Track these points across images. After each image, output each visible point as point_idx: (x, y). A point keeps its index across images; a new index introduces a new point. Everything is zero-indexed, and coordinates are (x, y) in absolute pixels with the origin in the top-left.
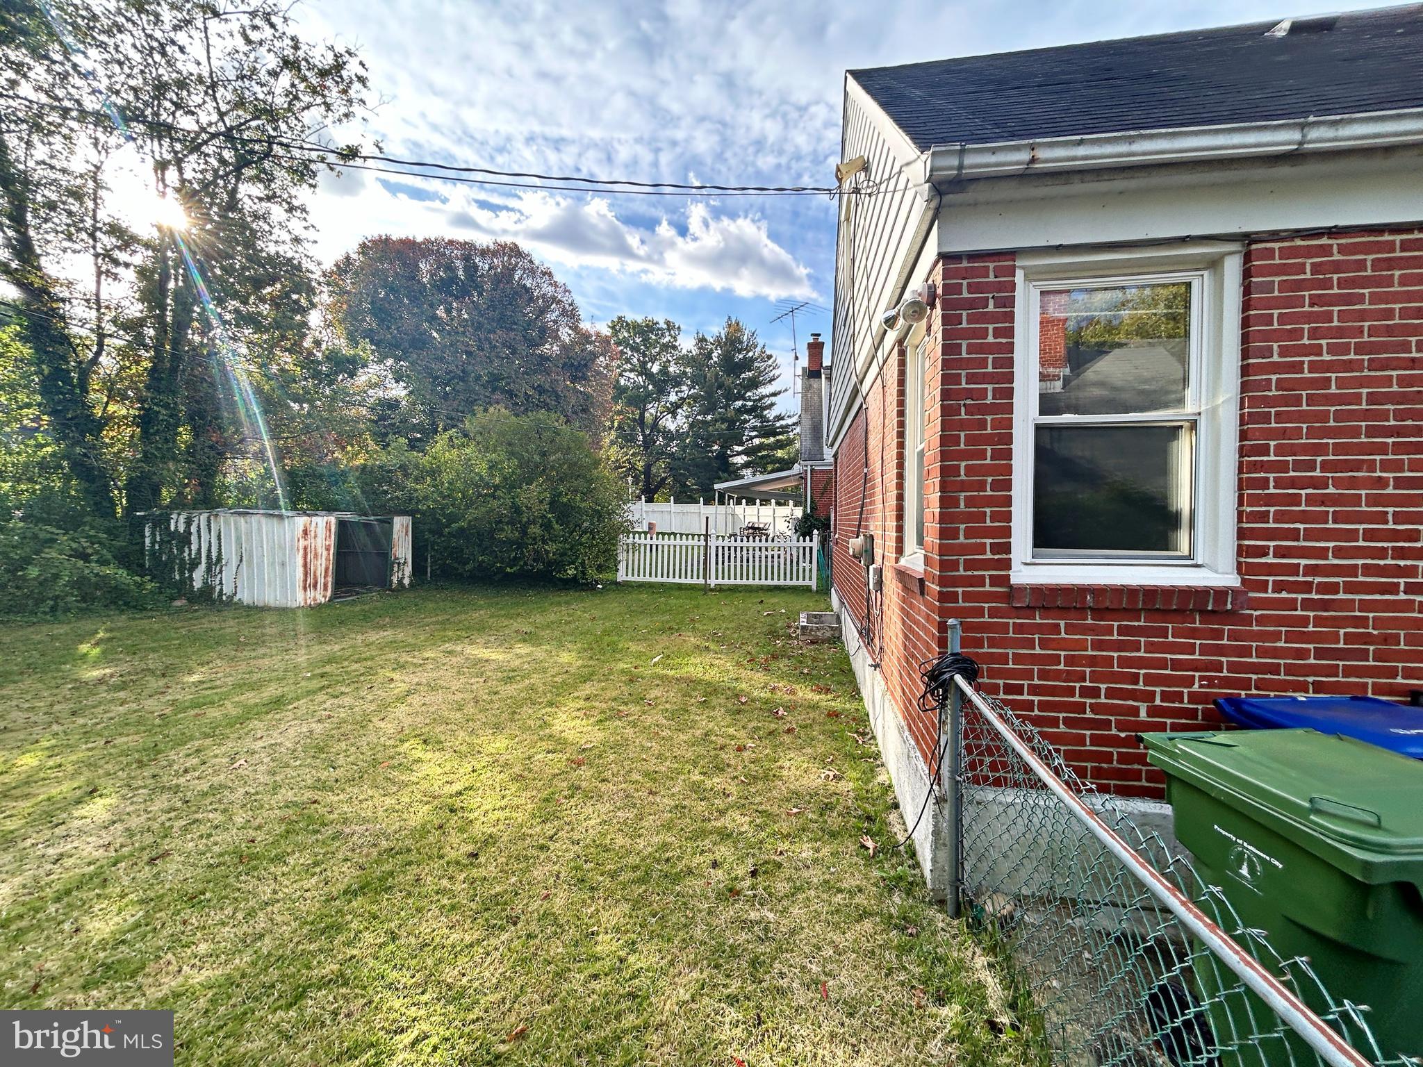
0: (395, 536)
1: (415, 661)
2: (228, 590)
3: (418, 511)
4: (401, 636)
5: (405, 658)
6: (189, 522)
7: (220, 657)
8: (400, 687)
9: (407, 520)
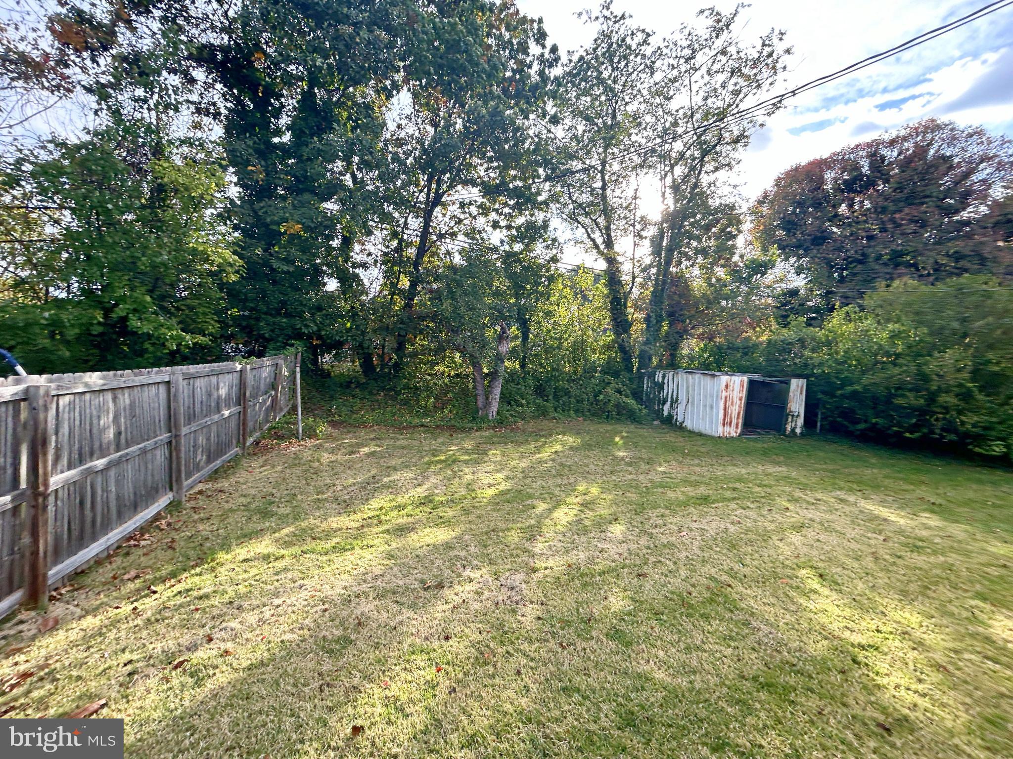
0: (791, 394)
1: (808, 499)
2: (680, 419)
3: (813, 375)
4: (794, 474)
5: (798, 494)
6: (664, 377)
7: (674, 459)
8: (795, 519)
9: (802, 382)
